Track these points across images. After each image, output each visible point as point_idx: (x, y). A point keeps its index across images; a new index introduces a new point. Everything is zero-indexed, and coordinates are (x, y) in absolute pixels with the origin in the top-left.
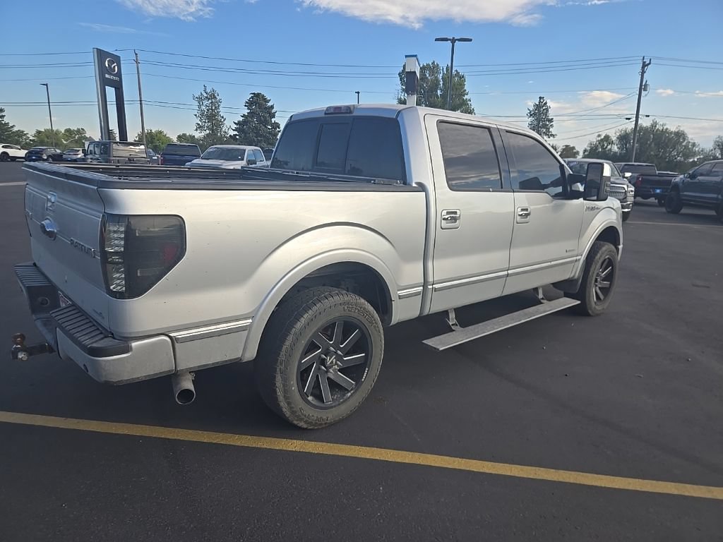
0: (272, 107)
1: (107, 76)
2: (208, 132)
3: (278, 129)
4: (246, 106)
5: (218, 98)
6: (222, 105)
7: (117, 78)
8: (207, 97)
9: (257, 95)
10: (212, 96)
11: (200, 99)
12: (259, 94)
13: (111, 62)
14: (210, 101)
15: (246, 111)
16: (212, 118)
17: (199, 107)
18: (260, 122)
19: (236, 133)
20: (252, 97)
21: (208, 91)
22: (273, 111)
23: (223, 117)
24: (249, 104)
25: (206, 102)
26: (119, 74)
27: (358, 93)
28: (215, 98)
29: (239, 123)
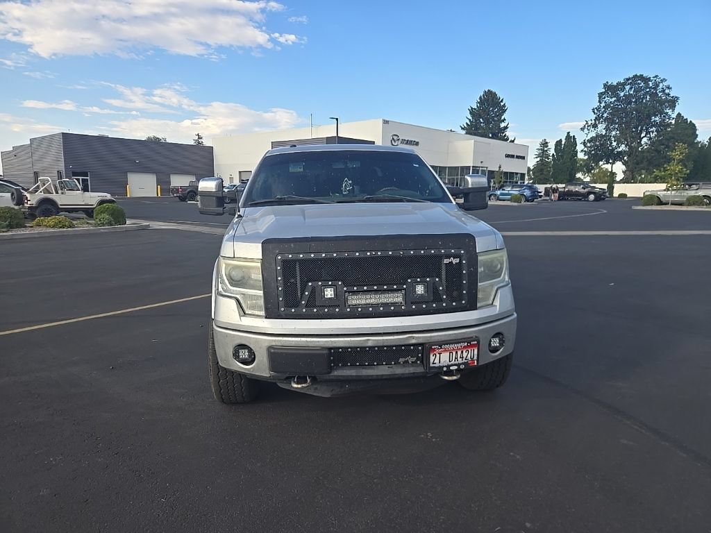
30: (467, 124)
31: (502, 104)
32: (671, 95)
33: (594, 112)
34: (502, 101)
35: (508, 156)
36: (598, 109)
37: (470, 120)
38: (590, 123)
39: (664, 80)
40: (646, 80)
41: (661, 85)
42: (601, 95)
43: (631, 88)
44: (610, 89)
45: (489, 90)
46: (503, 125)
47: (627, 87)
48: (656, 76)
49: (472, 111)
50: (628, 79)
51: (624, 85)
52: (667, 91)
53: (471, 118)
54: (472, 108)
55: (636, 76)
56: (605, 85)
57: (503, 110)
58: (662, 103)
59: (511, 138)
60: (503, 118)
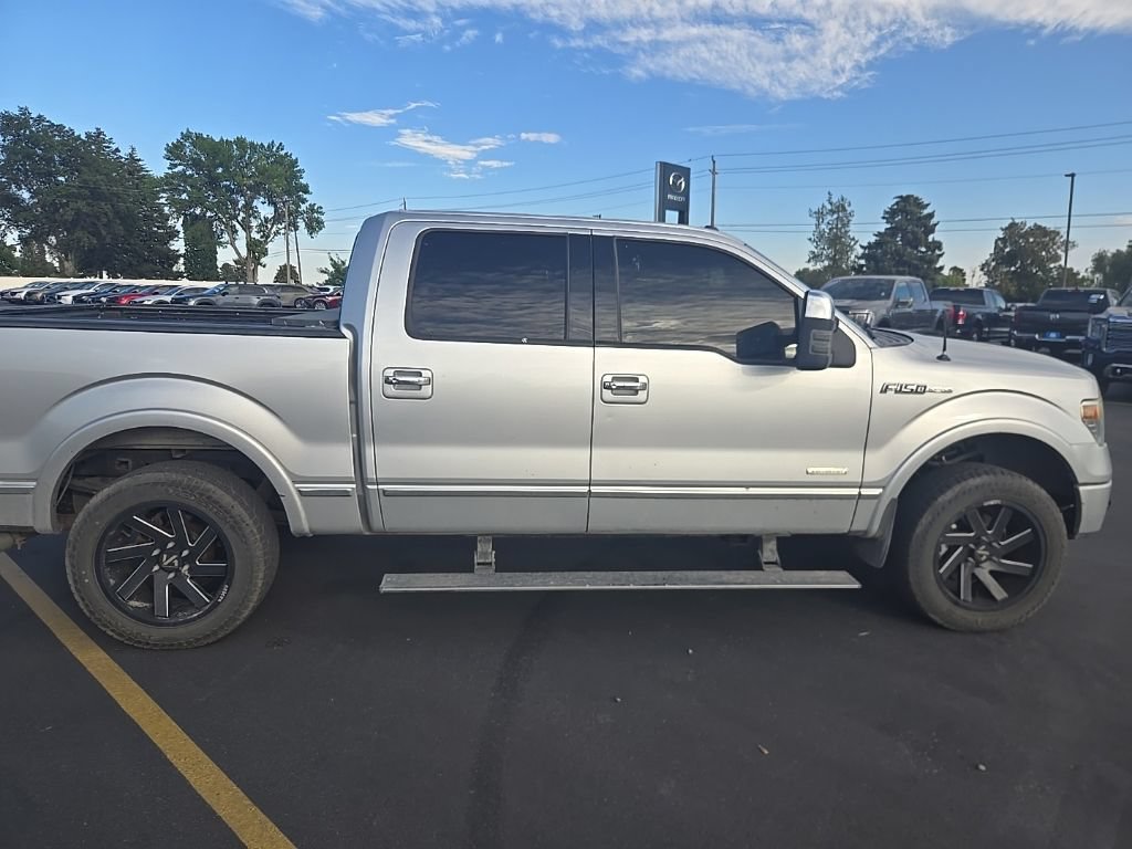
0: (931, 216)
1: (670, 196)
2: (826, 263)
3: (938, 252)
4: (884, 218)
5: (849, 209)
6: (853, 220)
7: (682, 199)
8: (831, 211)
9: (905, 200)
10: (840, 208)
11: (820, 215)
12: (908, 197)
13: (677, 178)
14: (835, 216)
15: (883, 227)
16: (836, 241)
17: (818, 226)
18: (906, 242)
19: (863, 262)
20: (897, 203)
21: (834, 200)
22: (933, 221)
23: (853, 239)
24: (890, 215)
25: (829, 218)
26: (686, 193)
27: (1073, 175)
28: (844, 209)
29: (870, 246)
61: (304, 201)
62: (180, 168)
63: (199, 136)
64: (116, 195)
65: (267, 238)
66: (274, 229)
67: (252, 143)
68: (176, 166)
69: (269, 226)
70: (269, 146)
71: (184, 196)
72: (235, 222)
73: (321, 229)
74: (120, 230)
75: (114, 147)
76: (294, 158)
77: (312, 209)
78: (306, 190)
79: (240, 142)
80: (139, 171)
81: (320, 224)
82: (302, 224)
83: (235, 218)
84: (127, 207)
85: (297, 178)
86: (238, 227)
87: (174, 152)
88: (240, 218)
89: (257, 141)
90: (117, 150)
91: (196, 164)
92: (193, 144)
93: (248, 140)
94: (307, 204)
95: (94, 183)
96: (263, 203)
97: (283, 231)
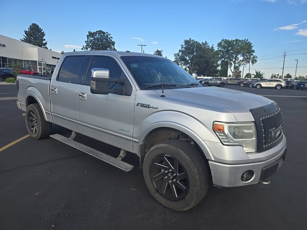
30: (24, 38)
31: (42, 31)
32: (112, 41)
33: (86, 42)
34: (42, 30)
35: (53, 57)
36: (87, 41)
37: (25, 37)
38: (85, 47)
39: (110, 34)
40: (104, 33)
41: (109, 36)
42: (88, 36)
43: (99, 35)
44: (91, 34)
45: (34, 23)
46: (44, 42)
47: (97, 35)
48: (107, 32)
49: (26, 32)
50: (97, 32)
51: (96, 33)
52: (111, 39)
53: (26, 36)
54: (26, 31)
55: (100, 31)
56: (89, 32)
57: (43, 35)
58: (110, 43)
59: (49, 49)
60: (44, 39)
61: (253, 55)
62: (220, 49)
63: (226, 40)
64: (205, 57)
65: (240, 66)
66: (242, 63)
67: (239, 40)
68: (219, 48)
69: (241, 62)
70: (244, 40)
71: (220, 56)
72: (232, 62)
73: (256, 62)
74: (205, 65)
75: (208, 45)
76: (251, 43)
77: (254, 57)
78: (253, 52)
79: (237, 40)
80: (213, 50)
81: (256, 61)
82: (251, 62)
83: (232, 60)
84: (207, 60)
85: (251, 48)
86: (233, 63)
87: (219, 45)
88: (233, 61)
89: (241, 39)
90: (209, 46)
91: (224, 47)
92: (224, 42)
93: (239, 39)
94: (253, 56)
95: (201, 54)
96: (241, 56)
97: (245, 63)
